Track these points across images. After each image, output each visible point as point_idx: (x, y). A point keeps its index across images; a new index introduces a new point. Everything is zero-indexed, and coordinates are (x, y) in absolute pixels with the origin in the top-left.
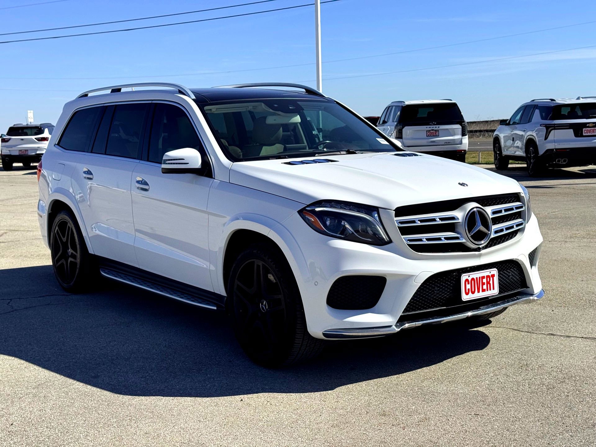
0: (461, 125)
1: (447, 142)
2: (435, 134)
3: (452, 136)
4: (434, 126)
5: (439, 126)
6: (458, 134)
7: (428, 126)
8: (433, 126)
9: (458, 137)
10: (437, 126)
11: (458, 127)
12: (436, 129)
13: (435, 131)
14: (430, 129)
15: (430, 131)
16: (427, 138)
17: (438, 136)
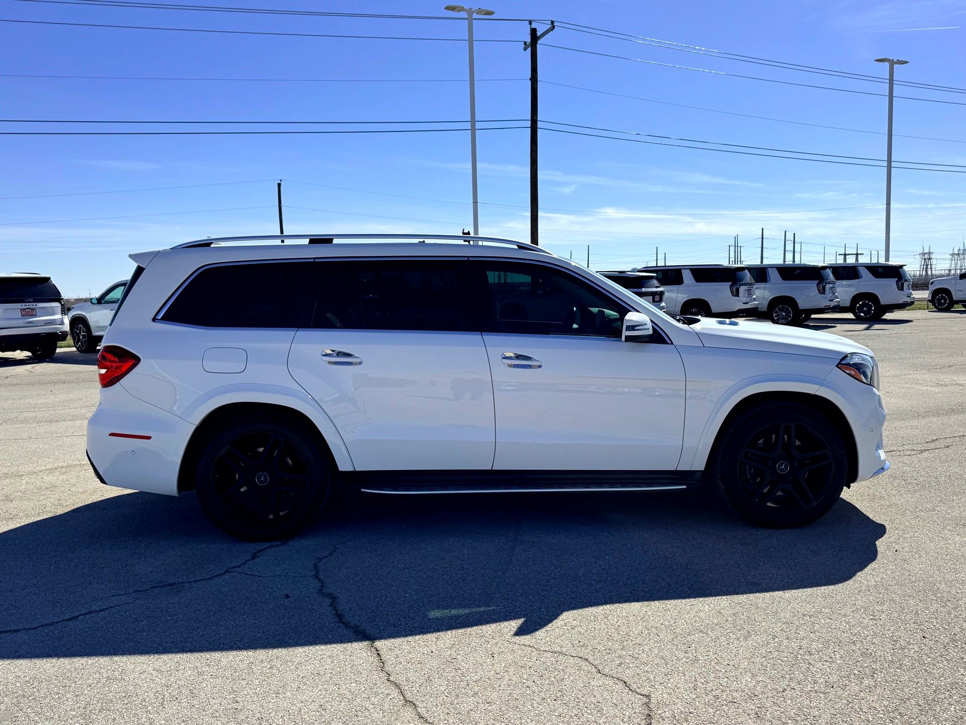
0: (60, 303)
1: (48, 322)
2: (32, 313)
3: (51, 315)
4: (31, 304)
5: (36, 304)
6: (57, 314)
7: (23, 304)
8: (29, 304)
9: (58, 317)
10: (35, 304)
11: (57, 304)
12: (33, 307)
13: (31, 309)
14: (26, 307)
15: (25, 310)
16: (21, 318)
17: (35, 316)
